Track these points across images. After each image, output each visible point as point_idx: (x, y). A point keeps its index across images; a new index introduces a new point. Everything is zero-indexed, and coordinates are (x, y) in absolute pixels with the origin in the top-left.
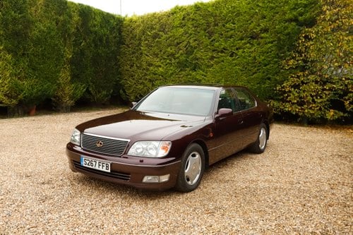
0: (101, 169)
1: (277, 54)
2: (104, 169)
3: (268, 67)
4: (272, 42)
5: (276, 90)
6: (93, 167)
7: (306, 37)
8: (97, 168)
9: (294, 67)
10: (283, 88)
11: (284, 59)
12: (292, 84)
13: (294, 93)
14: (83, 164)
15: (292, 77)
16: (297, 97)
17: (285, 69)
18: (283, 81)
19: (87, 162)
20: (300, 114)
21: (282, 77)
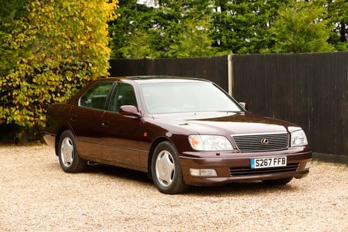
0: (276, 165)
2: (280, 165)
6: (268, 166)
8: (272, 165)
9: (25, 46)
10: (9, 81)
11: (10, 33)
12: (23, 75)
13: (26, 89)
14: (254, 166)
15: (22, 62)
16: (28, 96)
17: (14, 49)
18: (8, 70)
19: (260, 162)
20: (32, 124)
21: (7, 63)
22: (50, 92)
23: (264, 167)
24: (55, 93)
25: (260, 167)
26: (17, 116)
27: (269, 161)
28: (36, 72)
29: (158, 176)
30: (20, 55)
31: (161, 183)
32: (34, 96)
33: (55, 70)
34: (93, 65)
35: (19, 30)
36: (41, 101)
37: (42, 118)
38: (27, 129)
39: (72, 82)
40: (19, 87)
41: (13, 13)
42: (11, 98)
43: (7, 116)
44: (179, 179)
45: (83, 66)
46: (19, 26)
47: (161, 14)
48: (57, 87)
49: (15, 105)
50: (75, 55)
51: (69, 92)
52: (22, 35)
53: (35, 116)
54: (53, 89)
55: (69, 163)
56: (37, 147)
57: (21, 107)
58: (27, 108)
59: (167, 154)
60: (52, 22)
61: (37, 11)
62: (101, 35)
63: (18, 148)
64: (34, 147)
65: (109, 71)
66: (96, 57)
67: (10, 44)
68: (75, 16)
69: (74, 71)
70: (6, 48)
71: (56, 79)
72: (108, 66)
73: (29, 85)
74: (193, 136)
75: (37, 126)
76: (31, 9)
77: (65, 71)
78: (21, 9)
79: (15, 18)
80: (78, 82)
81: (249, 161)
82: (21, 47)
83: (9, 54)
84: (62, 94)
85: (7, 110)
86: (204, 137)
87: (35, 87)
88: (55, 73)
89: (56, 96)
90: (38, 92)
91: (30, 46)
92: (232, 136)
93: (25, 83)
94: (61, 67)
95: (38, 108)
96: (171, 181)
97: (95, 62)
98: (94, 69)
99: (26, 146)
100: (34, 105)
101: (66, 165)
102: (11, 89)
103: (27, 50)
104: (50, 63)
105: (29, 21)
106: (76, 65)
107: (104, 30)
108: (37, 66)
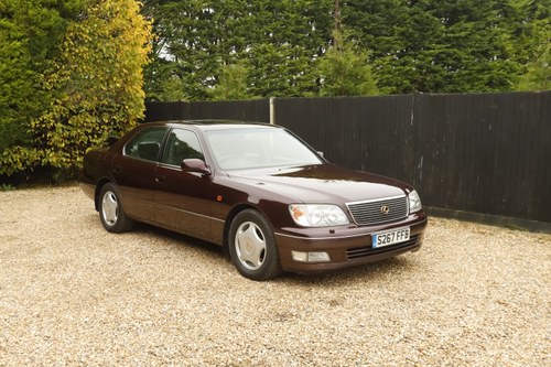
0: (400, 241)
1: (30, 62)
2: (404, 239)
3: (14, 84)
4: (19, 40)
5: (30, 128)
6: (391, 243)
7: (75, 38)
8: (395, 242)
9: (59, 87)
10: (42, 123)
11: (42, 72)
12: (58, 116)
13: (61, 131)
14: (376, 245)
15: (56, 103)
16: (64, 138)
17: (47, 90)
18: (41, 111)
19: (382, 239)
20: (68, 166)
21: (39, 103)
22: (87, 134)
23: (387, 244)
24: (92, 134)
25: (383, 245)
26: (52, 158)
27: (391, 237)
28: (72, 113)
29: (239, 254)
30: (53, 96)
31: (244, 263)
32: (69, 138)
33: (91, 112)
34: (130, 107)
35: (52, 70)
36: (78, 143)
37: (78, 159)
38: (63, 170)
39: (108, 124)
40: (53, 128)
41: (45, 52)
42: (45, 139)
43: (42, 157)
44: (274, 263)
45: (119, 108)
46: (51, 66)
47: (178, 66)
48: (94, 129)
49: (50, 147)
50: (111, 97)
51: (106, 133)
52: (55, 75)
53: (72, 157)
54: (89, 131)
55: (112, 221)
56: (75, 188)
57: (57, 149)
58: (63, 150)
59: (253, 227)
60: (87, 62)
61: (70, 51)
62: (136, 78)
63: (54, 190)
64: (71, 188)
65: (144, 113)
66: (132, 100)
67: (42, 84)
68: (110, 58)
69: (110, 113)
70: (38, 89)
71: (92, 120)
72: (144, 109)
73: (65, 127)
74: (295, 206)
75: (74, 167)
76: (64, 49)
77: (101, 113)
78: (53, 49)
79: (46, 58)
80: (115, 124)
81: (370, 238)
82: (54, 88)
83: (41, 95)
84: (99, 136)
85: (42, 152)
86: (310, 208)
87: (71, 128)
88: (91, 114)
89: (93, 138)
90: (74, 133)
91: (64, 88)
92: (347, 204)
93: (60, 125)
94: (97, 109)
95: (75, 150)
96: (260, 264)
97: (131, 104)
98: (130, 111)
99: (63, 186)
100: (71, 147)
101: (109, 223)
102: (45, 131)
103: (61, 90)
104: (86, 104)
105: (62, 62)
106: (112, 107)
107: (138, 74)
108: (72, 107)
